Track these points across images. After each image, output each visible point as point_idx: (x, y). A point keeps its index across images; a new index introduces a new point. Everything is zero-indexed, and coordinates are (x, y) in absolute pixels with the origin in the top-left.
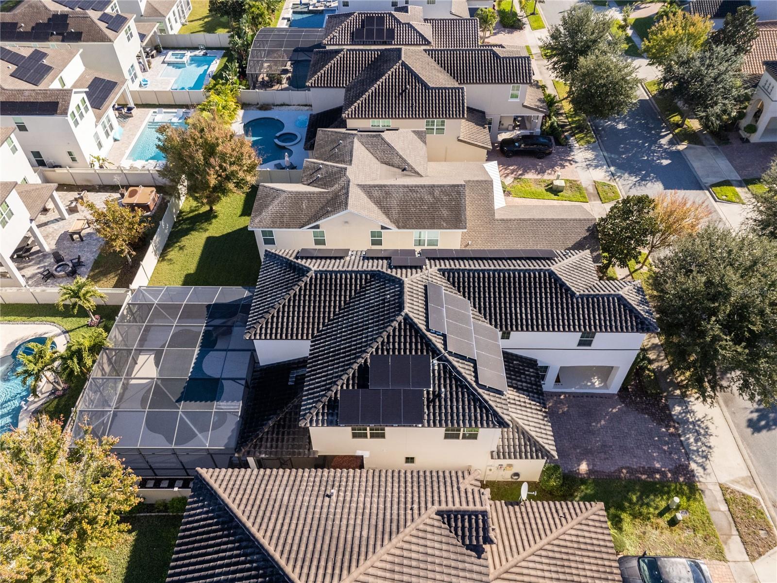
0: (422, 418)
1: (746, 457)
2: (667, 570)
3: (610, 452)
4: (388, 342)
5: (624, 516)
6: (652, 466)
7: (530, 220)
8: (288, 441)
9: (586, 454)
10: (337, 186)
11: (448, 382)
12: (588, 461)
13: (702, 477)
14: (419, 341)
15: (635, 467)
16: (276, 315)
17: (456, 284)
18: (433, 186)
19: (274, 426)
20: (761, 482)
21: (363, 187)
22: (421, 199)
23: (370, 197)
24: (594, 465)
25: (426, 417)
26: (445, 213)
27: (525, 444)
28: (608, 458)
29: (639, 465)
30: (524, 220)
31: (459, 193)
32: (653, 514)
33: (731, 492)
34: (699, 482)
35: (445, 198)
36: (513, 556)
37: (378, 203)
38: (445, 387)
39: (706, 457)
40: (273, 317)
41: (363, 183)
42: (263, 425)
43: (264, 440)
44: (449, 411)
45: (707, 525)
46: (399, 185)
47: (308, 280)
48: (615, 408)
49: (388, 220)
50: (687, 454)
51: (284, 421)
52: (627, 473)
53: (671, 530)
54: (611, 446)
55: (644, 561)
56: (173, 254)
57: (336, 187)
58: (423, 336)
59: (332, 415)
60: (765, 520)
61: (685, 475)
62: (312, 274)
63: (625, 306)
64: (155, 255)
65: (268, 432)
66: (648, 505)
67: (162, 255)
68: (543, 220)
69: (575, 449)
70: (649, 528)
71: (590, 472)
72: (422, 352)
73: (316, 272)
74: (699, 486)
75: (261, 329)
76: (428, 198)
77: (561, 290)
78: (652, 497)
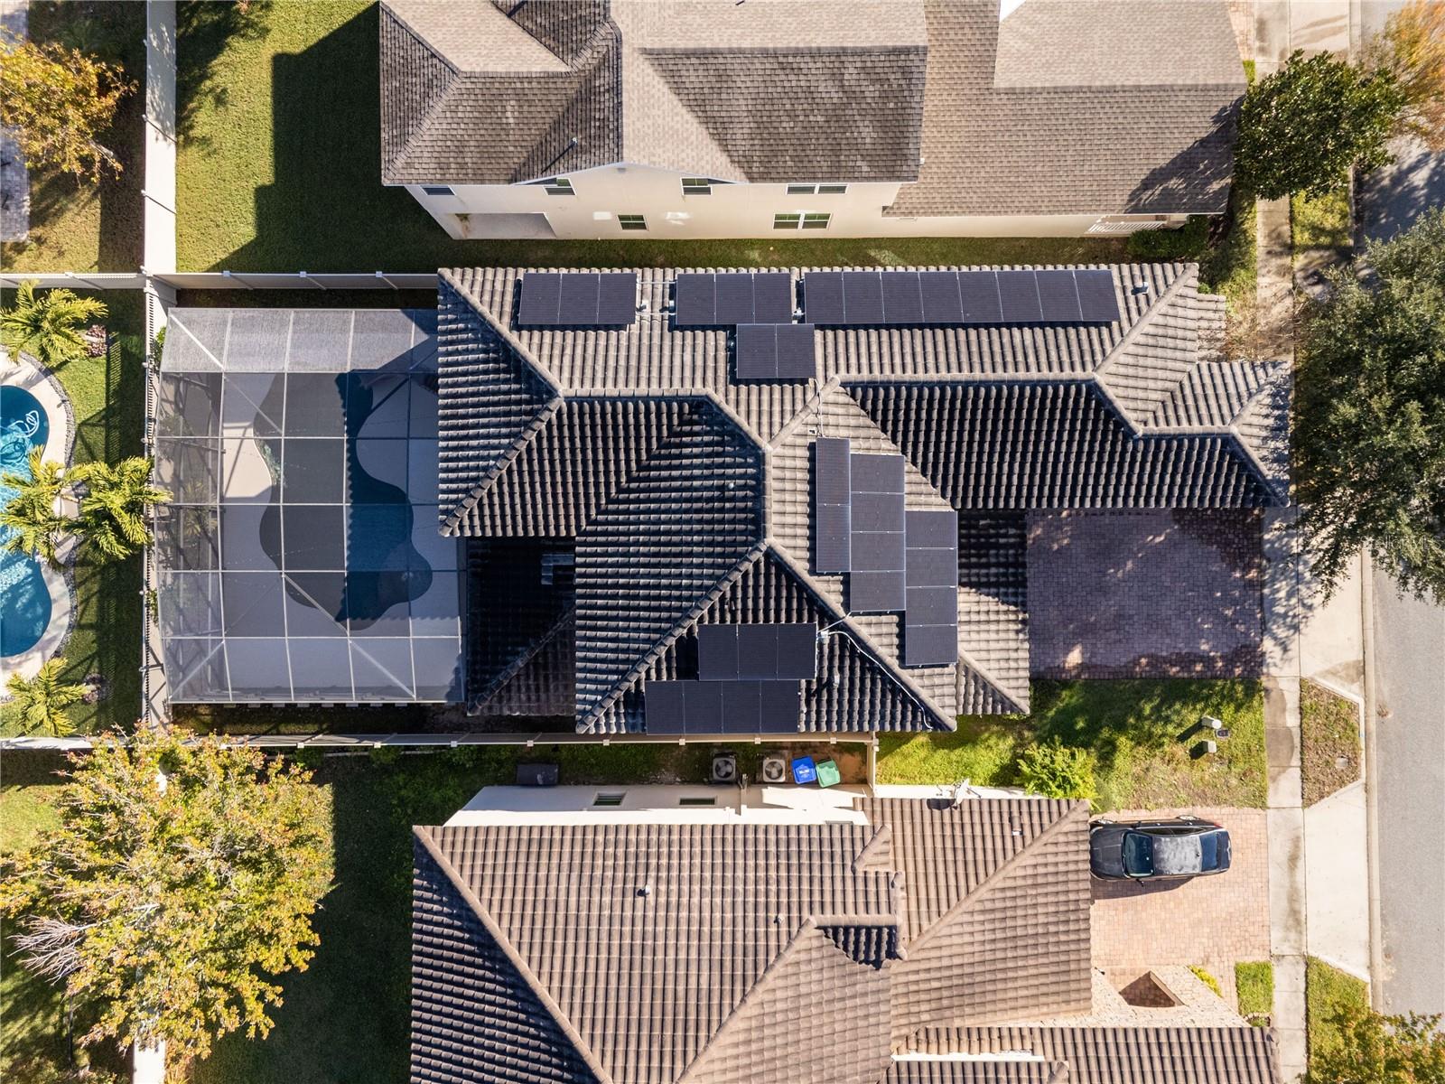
0: (797, 721)
1: (1369, 624)
2: (1166, 856)
3: (1127, 628)
4: (734, 598)
5: (1123, 742)
6: (1195, 651)
7: (1079, 89)
8: (556, 689)
9: (1084, 633)
10: (588, 53)
11: (847, 663)
12: (1085, 647)
13: (1275, 665)
14: (795, 594)
15: (1164, 654)
16: (495, 490)
17: (879, 416)
18: (841, 53)
19: (527, 666)
20: (1376, 670)
21: (654, 56)
22: (809, 91)
23: (678, 88)
24: (1093, 655)
25: (803, 717)
26: (867, 133)
27: (977, 693)
28: (1120, 641)
29: (1171, 650)
30: (1066, 91)
31: (906, 72)
32: (1172, 737)
33: (1316, 695)
34: (1268, 675)
35: (871, 91)
36: (929, 919)
37: (699, 105)
38: (841, 670)
39: (1296, 628)
40: (490, 494)
41: (657, 46)
42: (506, 663)
43: (514, 689)
44: (846, 707)
45: (1254, 753)
46: (752, 51)
47: (554, 416)
48: (1160, 535)
49: (723, 159)
50: (1263, 622)
51: (545, 658)
52: (1148, 664)
53: (1192, 765)
54: (1131, 617)
55: (1133, 837)
56: (205, 119)
57: (587, 58)
58: (803, 587)
59: (634, 716)
60: (1354, 743)
61: (1246, 663)
62: (558, 403)
63: (1233, 455)
64: (166, 137)
65: (518, 676)
66: (1167, 720)
67: (182, 126)
68: (1112, 90)
69: (1066, 626)
70: (1157, 762)
71: (1082, 667)
72: (800, 619)
73: (569, 401)
74: (1264, 681)
75: (471, 516)
76: (828, 91)
77: (1106, 423)
78: (1177, 706)
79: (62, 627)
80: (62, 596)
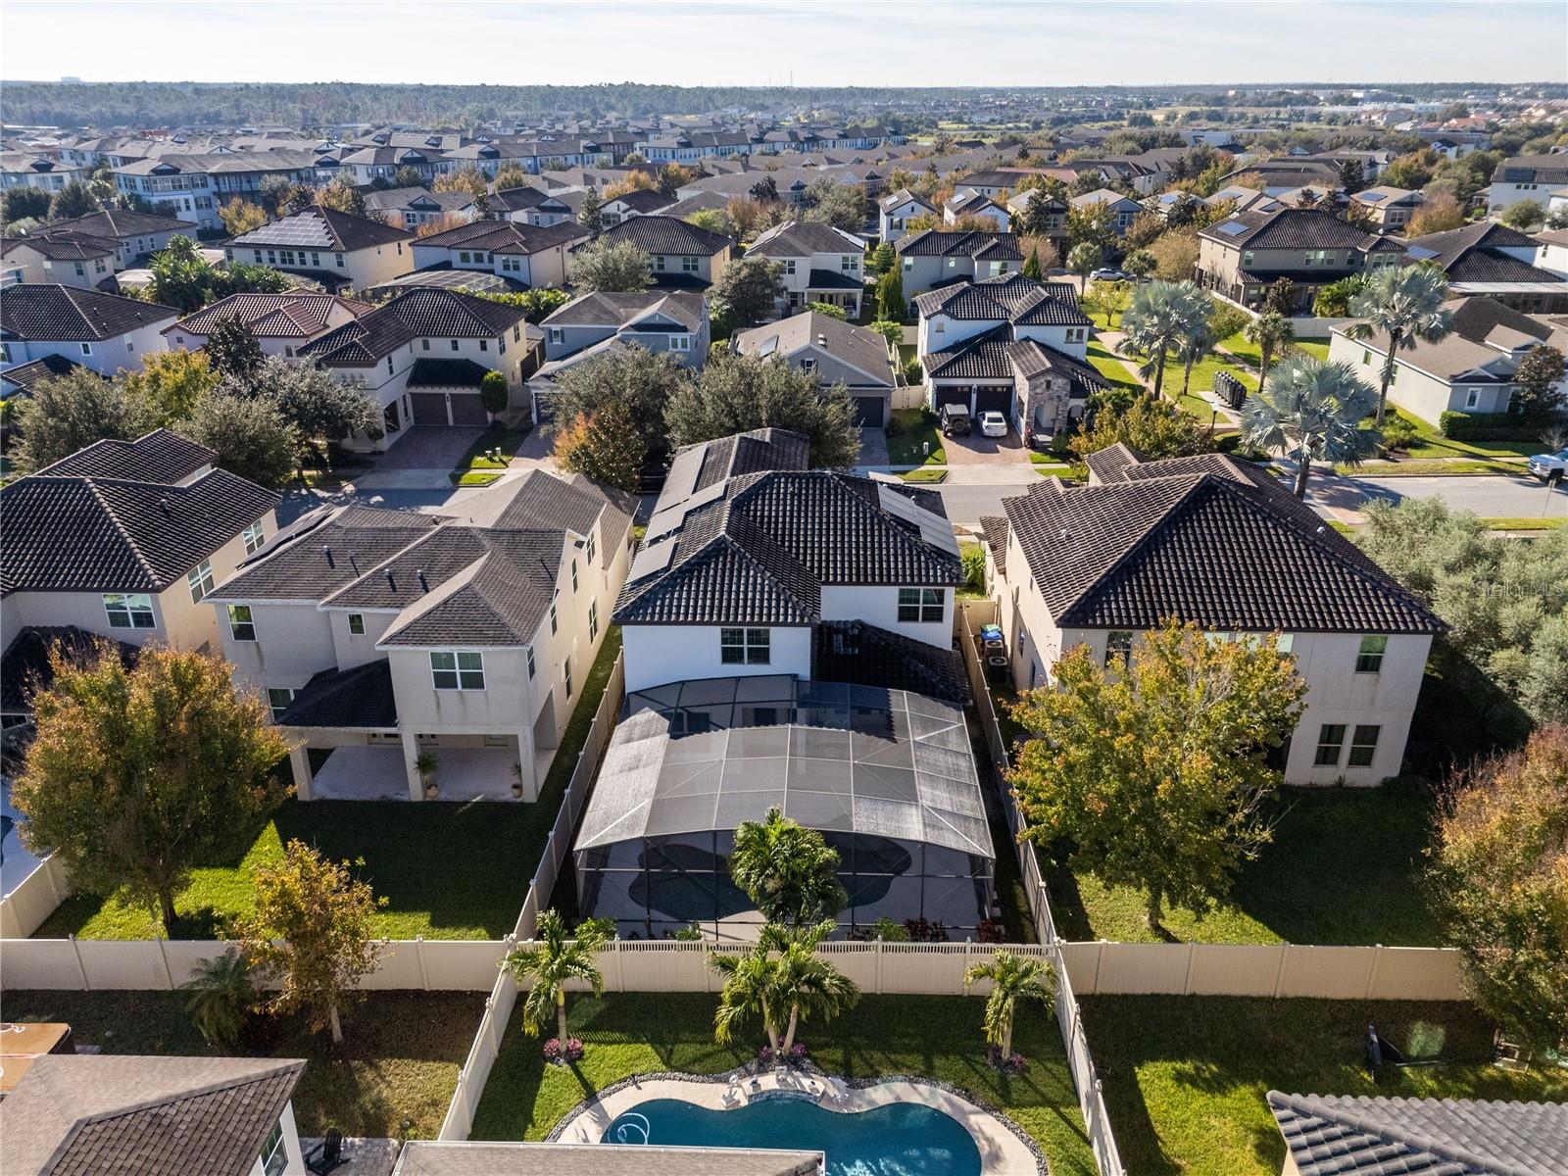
79: (931, 1092)
80: (890, 1090)
